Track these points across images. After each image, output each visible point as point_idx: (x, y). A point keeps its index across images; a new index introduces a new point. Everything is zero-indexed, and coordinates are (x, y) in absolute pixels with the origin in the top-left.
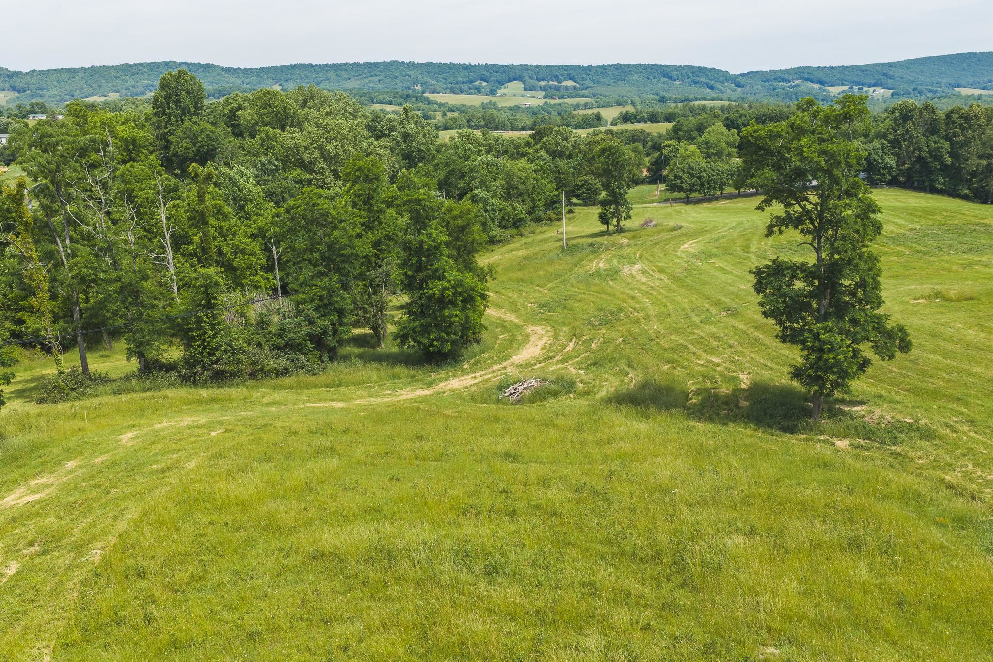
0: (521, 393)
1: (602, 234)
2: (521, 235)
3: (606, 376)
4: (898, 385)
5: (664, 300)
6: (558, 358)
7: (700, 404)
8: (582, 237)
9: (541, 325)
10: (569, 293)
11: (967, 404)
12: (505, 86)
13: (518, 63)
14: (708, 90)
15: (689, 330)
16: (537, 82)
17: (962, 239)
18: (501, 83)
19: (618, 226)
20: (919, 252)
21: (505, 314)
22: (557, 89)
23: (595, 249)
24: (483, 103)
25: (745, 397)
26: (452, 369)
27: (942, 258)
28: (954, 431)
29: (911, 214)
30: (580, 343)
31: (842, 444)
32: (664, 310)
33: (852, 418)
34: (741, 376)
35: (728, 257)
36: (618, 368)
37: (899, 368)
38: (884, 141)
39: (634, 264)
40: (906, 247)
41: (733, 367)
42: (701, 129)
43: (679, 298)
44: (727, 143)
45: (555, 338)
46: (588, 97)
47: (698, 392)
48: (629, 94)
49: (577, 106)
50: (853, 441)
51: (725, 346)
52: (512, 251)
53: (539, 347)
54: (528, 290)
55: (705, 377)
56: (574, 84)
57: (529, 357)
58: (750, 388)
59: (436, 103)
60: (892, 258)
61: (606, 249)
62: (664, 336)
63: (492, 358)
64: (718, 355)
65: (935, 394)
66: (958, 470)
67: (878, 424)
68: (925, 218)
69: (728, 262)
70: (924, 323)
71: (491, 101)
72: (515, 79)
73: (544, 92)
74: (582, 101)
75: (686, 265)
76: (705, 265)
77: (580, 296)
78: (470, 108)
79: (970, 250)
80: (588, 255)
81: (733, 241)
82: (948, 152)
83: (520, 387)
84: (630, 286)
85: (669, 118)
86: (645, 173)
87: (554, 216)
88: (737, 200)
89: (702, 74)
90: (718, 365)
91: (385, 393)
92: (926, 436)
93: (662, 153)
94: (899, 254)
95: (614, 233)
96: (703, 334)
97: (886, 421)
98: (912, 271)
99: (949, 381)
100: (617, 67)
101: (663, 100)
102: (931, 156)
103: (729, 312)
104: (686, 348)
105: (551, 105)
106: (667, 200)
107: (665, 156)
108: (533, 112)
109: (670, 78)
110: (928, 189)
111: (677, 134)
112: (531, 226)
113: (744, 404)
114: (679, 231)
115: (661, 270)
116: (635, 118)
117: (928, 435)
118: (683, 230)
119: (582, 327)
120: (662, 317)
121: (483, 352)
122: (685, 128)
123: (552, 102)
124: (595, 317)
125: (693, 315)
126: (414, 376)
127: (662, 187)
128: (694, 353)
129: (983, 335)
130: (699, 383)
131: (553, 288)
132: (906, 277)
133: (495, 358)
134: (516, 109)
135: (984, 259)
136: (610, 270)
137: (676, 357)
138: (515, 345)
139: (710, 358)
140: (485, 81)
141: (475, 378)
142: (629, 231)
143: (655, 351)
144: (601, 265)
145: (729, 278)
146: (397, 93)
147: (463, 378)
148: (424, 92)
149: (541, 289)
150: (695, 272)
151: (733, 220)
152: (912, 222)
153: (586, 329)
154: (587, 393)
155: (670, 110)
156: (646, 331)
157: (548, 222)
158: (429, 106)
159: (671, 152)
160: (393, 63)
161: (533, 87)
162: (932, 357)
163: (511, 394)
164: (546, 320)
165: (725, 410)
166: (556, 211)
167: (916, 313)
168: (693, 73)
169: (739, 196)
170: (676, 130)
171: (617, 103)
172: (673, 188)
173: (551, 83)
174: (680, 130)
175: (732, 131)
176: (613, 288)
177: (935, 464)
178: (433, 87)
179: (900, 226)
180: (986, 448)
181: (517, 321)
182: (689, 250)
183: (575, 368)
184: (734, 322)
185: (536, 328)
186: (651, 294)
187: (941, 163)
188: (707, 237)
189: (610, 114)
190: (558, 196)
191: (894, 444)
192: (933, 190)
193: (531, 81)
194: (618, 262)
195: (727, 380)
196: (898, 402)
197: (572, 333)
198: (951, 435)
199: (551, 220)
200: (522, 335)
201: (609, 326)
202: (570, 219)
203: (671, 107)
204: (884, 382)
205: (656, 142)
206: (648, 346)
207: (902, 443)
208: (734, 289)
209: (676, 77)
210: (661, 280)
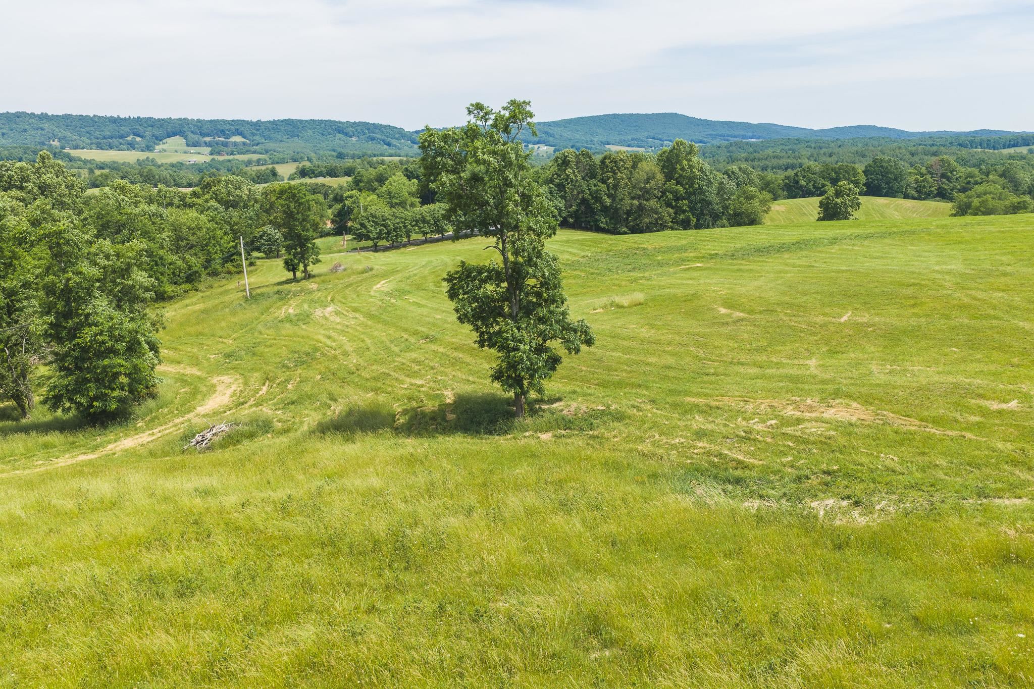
0: (211, 439)
1: (288, 282)
2: (197, 291)
3: (306, 412)
4: (588, 381)
5: (362, 336)
6: (251, 402)
7: (408, 423)
8: (267, 286)
9: (228, 374)
10: (258, 340)
11: (647, 388)
12: (164, 141)
13: (177, 117)
14: (385, 146)
15: (390, 359)
16: (201, 138)
17: (627, 261)
18: (159, 139)
19: (305, 271)
20: (592, 274)
21: (185, 368)
22: (225, 145)
23: (282, 296)
24: (138, 160)
25: (452, 411)
26: (122, 430)
27: (612, 277)
28: (640, 410)
29: (582, 244)
30: (275, 385)
31: (546, 437)
32: (362, 344)
33: (553, 413)
34: (446, 393)
35: (421, 293)
36: (318, 403)
37: (588, 367)
38: (551, 185)
39: (326, 306)
40: (582, 271)
41: (437, 386)
42: (381, 179)
43: (376, 333)
44: (409, 193)
45: (246, 384)
46: (261, 154)
47: (405, 412)
48: (304, 150)
49: (249, 163)
50: (555, 433)
51: (427, 369)
52: (187, 306)
53: (228, 395)
54: (210, 343)
55: (410, 399)
56: (244, 140)
57: (217, 406)
58: (455, 402)
59: (80, 160)
60: (570, 281)
61: (295, 295)
62: (365, 368)
63: (173, 412)
64: (421, 377)
65: (620, 385)
66: (648, 441)
67: (575, 415)
68: (594, 247)
69: (422, 297)
70: (603, 327)
71: (148, 158)
72: (174, 134)
73: (210, 149)
74: (255, 157)
75: (380, 303)
76: (400, 301)
77: (270, 341)
78: (123, 165)
79: (634, 268)
80: (275, 303)
81: (424, 278)
82: (606, 194)
83: (209, 434)
84: (324, 327)
85: (348, 172)
86: (329, 225)
87: (234, 269)
88: (425, 246)
89: (377, 131)
90: (422, 386)
91: (36, 464)
92: (617, 418)
93: (344, 205)
94: (576, 277)
95: (302, 280)
96: (404, 361)
97: (582, 411)
98: (588, 289)
99: (630, 372)
100: (288, 122)
101: (341, 156)
102: (593, 198)
103: (428, 340)
104: (389, 375)
105: (219, 161)
106: (355, 249)
107: (348, 207)
108: (199, 168)
109: (346, 134)
110: (594, 228)
111: (358, 185)
112: (205, 280)
113: (451, 417)
114: (370, 273)
115: (355, 310)
116: (313, 173)
117: (619, 417)
118: (374, 272)
119: (275, 370)
120: (361, 352)
121: (161, 408)
122: (365, 179)
123: (221, 158)
124: (289, 360)
125: (392, 345)
126: (73, 443)
127: (349, 237)
128: (397, 379)
129: (653, 331)
130: (405, 404)
131: (238, 338)
132: (584, 294)
133: (176, 412)
134: (180, 165)
135: (647, 274)
136: (301, 314)
137: (379, 384)
138: (199, 397)
139: (413, 381)
140: (139, 135)
141: (153, 434)
142: (319, 275)
143: (357, 382)
144: (291, 311)
145: (424, 311)
146: (28, 148)
147: (137, 436)
148: (63, 148)
149: (224, 340)
150: (390, 309)
151: (424, 260)
152: (583, 250)
153: (279, 371)
154: (286, 431)
155: (349, 164)
156: (346, 365)
157: (227, 276)
158: (71, 163)
159: (354, 202)
160: (19, 115)
161: (197, 142)
162: (614, 354)
163: (198, 443)
164: (233, 369)
165: (432, 425)
166: (235, 264)
167: (596, 320)
168: (368, 129)
169: (426, 241)
170: (357, 182)
171: (292, 159)
172: (360, 237)
173: (217, 138)
174: (361, 181)
175: (413, 181)
176: (306, 330)
177: (627, 440)
178: (74, 143)
179: (574, 254)
180: (667, 420)
181: (199, 373)
182: (382, 289)
183: (271, 409)
184: (433, 347)
185: (222, 378)
186: (347, 332)
187: (602, 204)
188: (399, 276)
189: (286, 170)
190: (235, 247)
191: (591, 430)
192: (599, 230)
193: (193, 136)
194: (309, 307)
195: (432, 398)
196: (590, 395)
197: (265, 377)
198: (637, 414)
199: (230, 273)
200: (207, 386)
201: (305, 366)
202: (251, 272)
203: (348, 163)
204: (576, 380)
205: (337, 194)
206: (348, 379)
207: (598, 427)
208: (431, 320)
209: (351, 133)
210: (356, 318)
